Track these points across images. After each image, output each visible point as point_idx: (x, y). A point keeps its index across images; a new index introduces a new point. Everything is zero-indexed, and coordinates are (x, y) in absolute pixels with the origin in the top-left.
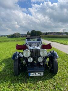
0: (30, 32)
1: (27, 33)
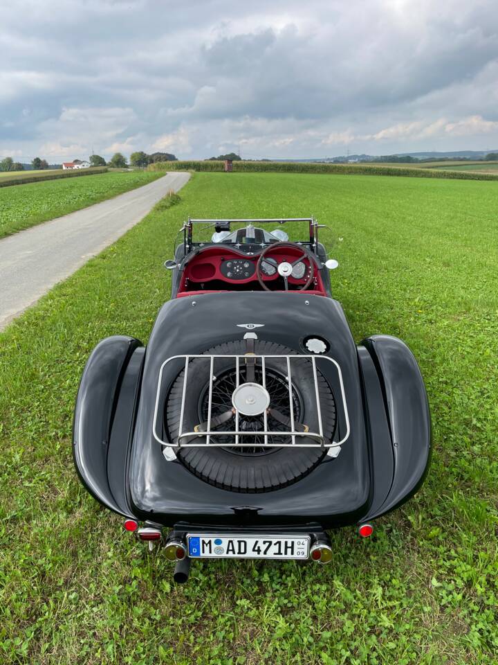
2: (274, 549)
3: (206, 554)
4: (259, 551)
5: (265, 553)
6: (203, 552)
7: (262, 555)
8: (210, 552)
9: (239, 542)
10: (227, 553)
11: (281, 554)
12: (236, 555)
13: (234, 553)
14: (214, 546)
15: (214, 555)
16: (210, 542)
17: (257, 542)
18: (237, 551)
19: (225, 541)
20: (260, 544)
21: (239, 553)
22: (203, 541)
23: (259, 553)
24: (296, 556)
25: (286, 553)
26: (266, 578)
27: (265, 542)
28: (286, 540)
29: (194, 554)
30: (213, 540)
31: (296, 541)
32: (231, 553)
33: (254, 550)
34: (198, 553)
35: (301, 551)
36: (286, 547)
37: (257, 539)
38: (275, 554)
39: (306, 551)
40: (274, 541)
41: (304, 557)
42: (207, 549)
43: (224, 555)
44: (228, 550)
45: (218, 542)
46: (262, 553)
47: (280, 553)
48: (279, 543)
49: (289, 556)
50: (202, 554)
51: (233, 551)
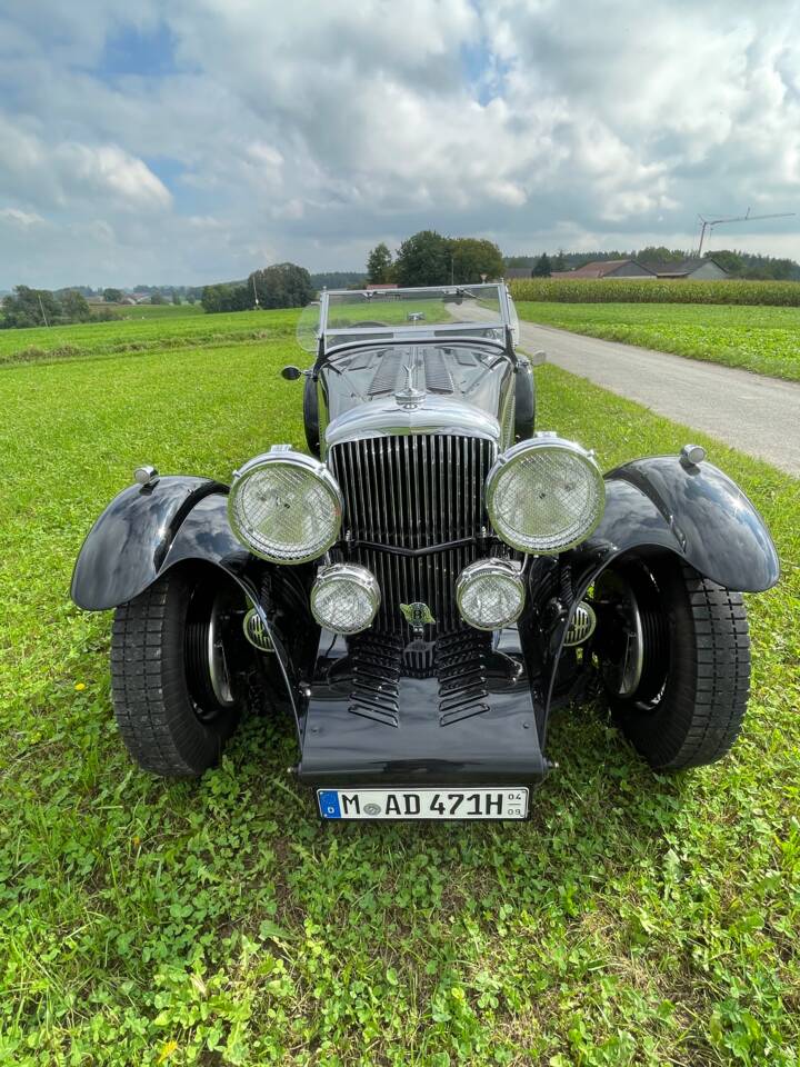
0: (395, 258)
1: (372, 266)
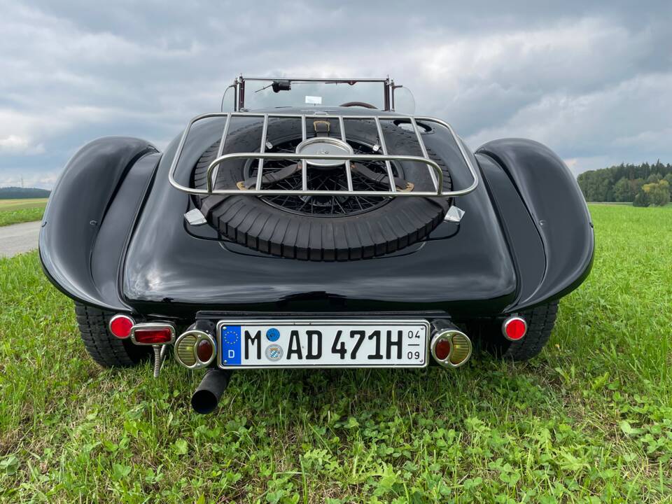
2: (369, 347)
3: (251, 361)
4: (342, 352)
5: (353, 356)
6: (247, 357)
7: (348, 360)
8: (259, 357)
9: (310, 334)
10: (289, 357)
11: (381, 357)
12: (305, 361)
13: (300, 357)
14: (265, 343)
15: (265, 361)
16: (258, 335)
17: (339, 333)
18: (305, 352)
19: (285, 332)
20: (345, 338)
21: (310, 356)
22: (247, 333)
23: (342, 357)
24: (405, 361)
25: (389, 356)
26: (353, 423)
27: (353, 334)
28: (389, 328)
29: (231, 362)
30: (264, 330)
31: (405, 330)
32: (294, 356)
33: (334, 350)
34: (237, 360)
35: (414, 350)
36: (390, 344)
37: (340, 328)
38: (370, 357)
39: (421, 350)
40: (369, 331)
41: (420, 362)
42: (253, 349)
43: (283, 361)
44: (290, 351)
45: (273, 335)
46: (348, 355)
47: (378, 356)
48: (377, 334)
49: (394, 361)
50: (244, 361)
51: (299, 352)
